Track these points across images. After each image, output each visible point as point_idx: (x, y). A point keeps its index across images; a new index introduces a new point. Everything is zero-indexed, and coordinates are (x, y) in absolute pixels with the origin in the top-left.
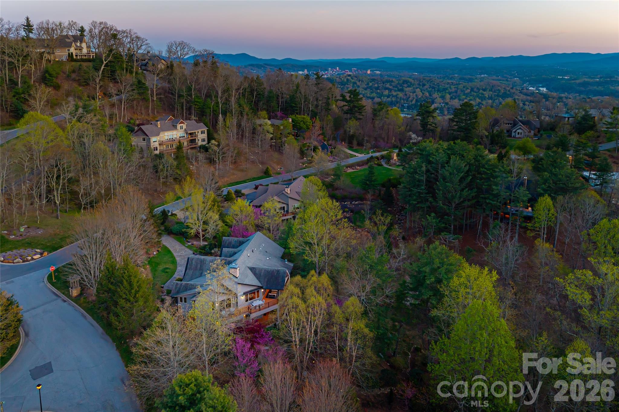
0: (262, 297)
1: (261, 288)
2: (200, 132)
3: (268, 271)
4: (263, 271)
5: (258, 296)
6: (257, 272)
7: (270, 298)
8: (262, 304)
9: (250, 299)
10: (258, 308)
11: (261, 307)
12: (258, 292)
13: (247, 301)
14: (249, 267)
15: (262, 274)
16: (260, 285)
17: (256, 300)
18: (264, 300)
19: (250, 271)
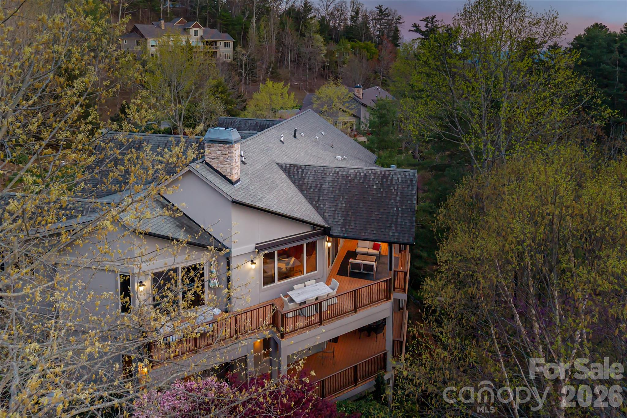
0: (327, 271)
1: (325, 232)
2: (223, 43)
3: (346, 177)
4: (329, 178)
5: (312, 267)
6: (309, 179)
7: (354, 275)
8: (328, 298)
9: (283, 276)
10: (310, 311)
11: (325, 307)
12: (312, 248)
13: (268, 280)
14: (281, 166)
15: (326, 186)
16: (318, 219)
17: (303, 281)
18: (335, 282)
19: (284, 176)
